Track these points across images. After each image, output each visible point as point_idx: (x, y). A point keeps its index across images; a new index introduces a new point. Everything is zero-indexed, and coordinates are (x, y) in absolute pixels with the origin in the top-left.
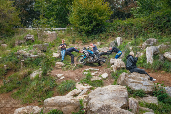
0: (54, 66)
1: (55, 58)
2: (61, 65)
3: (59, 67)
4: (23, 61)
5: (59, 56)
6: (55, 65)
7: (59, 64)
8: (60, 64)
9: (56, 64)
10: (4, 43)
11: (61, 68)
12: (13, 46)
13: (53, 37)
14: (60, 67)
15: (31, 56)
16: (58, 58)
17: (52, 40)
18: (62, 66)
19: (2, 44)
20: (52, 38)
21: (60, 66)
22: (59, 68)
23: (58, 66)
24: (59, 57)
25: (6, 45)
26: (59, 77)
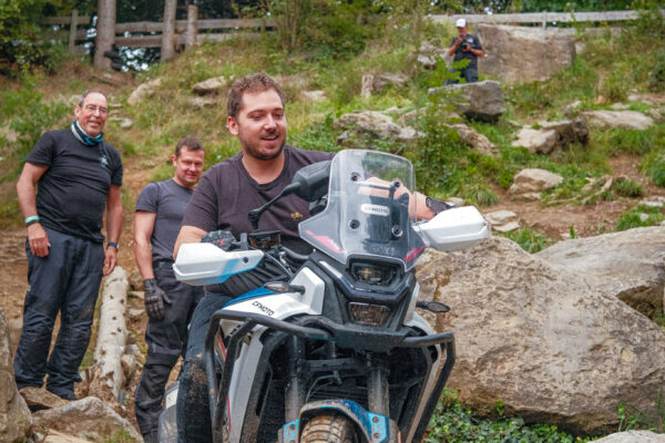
0: (506, 188)
1: (524, 150)
2: (541, 183)
3: (531, 191)
5: (545, 145)
6: (512, 181)
7: (530, 180)
8: (538, 179)
9: (516, 177)
10: (315, 87)
11: (537, 195)
12: (347, 96)
13: (551, 58)
14: (537, 191)
16: (539, 152)
17: (545, 75)
18: (546, 186)
19: (306, 93)
20: (547, 62)
21: (534, 188)
22: (527, 195)
23: (526, 185)
24: (545, 150)
25: (324, 95)
26: (493, 222)
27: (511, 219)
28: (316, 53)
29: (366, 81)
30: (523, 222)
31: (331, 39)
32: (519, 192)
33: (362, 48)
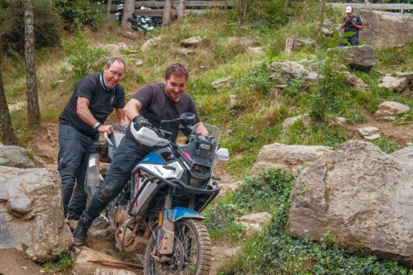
0: (373, 113)
1: (386, 89)
2: (396, 111)
3: (388, 115)
4: (282, 89)
5: (399, 87)
6: (377, 109)
7: (388, 108)
8: (393, 108)
9: (380, 106)
10: (257, 44)
11: (393, 118)
12: (276, 51)
13: (406, 32)
14: (393, 116)
15: (308, 77)
16: (395, 91)
17: (401, 43)
18: (399, 112)
19: (251, 48)
20: (403, 34)
21: (391, 113)
22: (386, 118)
23: (385, 111)
24: (399, 90)
25: (262, 50)
26: (363, 133)
27: (375, 132)
28: (258, 24)
29: (289, 43)
30: (382, 134)
31: (267, 15)
32: (381, 115)
33: (287, 22)
